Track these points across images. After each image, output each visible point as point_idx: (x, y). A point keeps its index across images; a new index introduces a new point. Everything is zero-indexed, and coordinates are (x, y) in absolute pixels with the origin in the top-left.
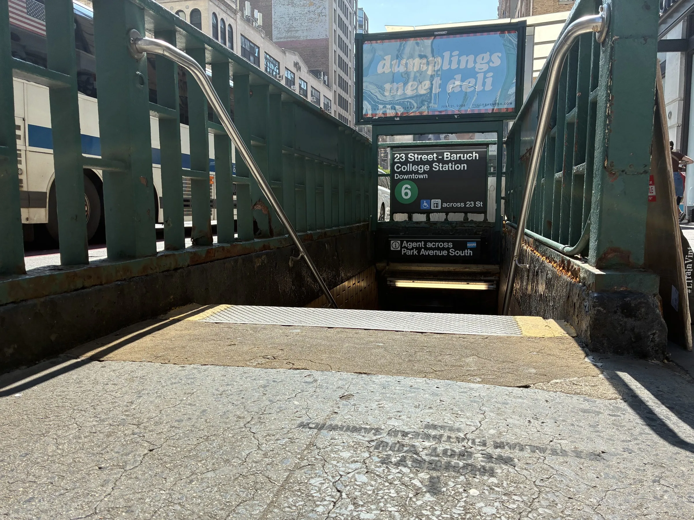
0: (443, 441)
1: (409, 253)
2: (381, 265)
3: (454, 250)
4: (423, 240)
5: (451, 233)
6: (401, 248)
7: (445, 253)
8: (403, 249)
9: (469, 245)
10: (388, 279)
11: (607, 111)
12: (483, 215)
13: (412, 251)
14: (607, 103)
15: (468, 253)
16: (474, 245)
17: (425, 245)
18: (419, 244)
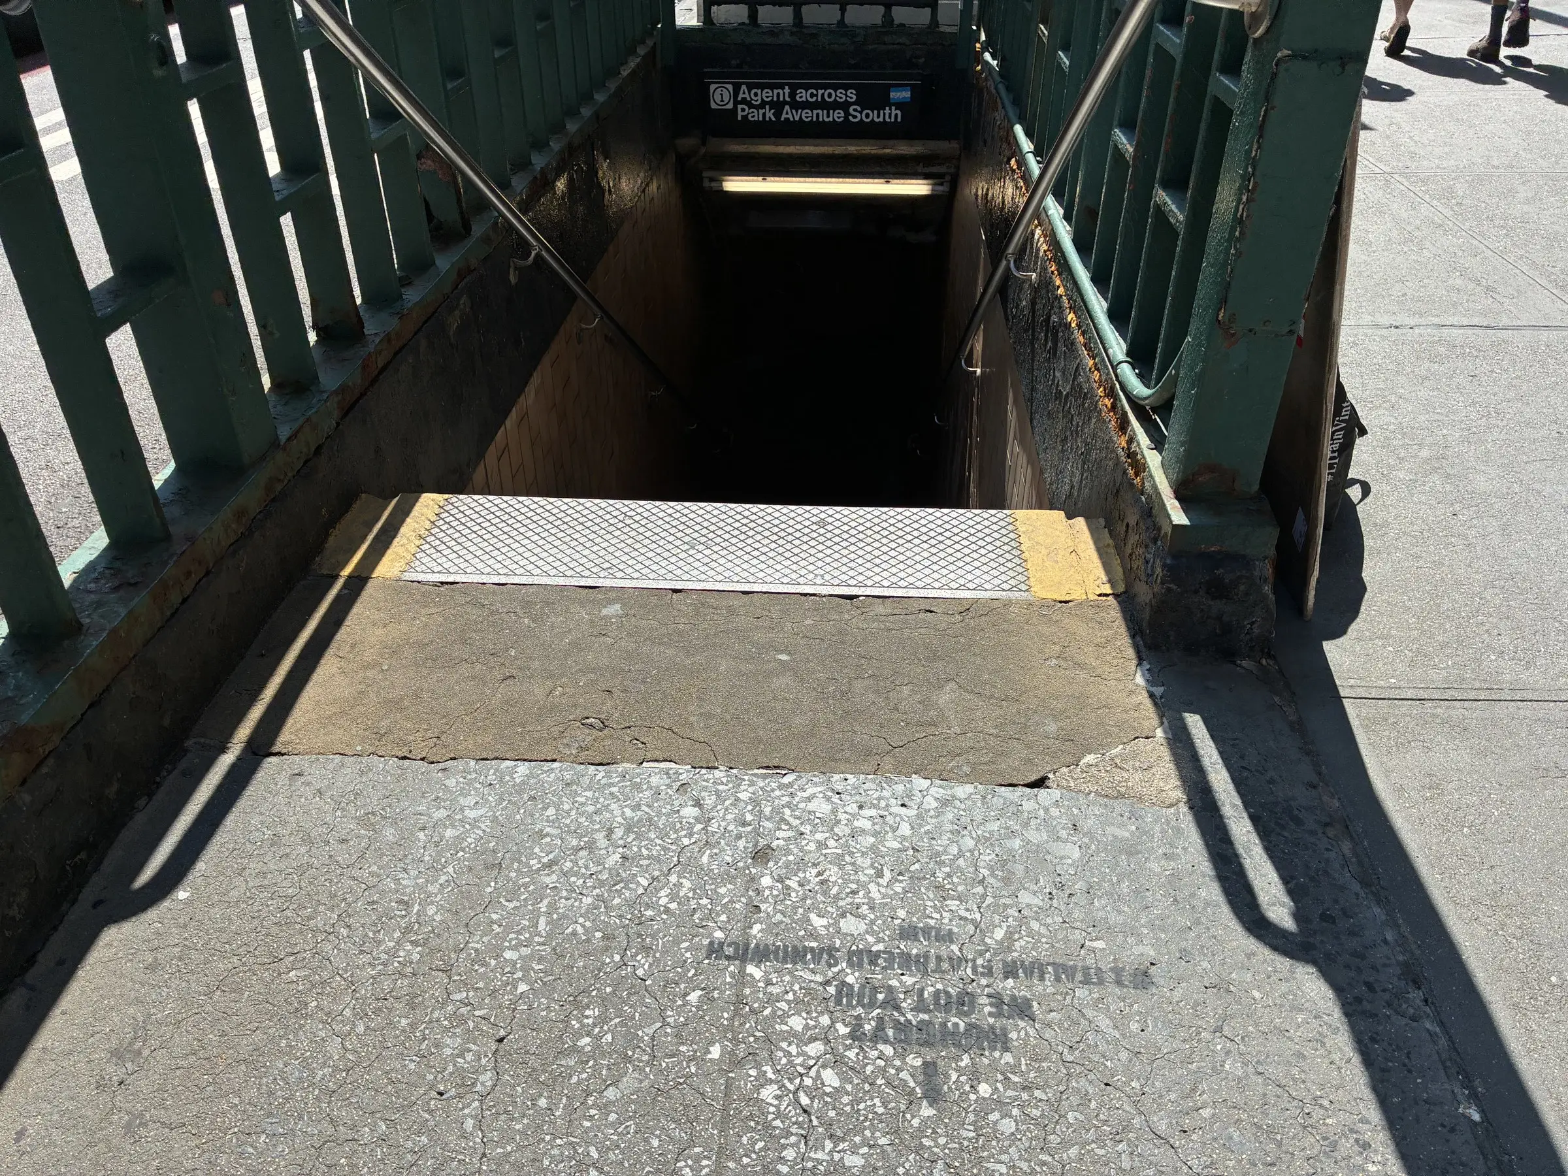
0: (932, 971)
1: (755, 116)
2: (686, 143)
3: (859, 109)
4: (787, 84)
5: (853, 62)
6: (736, 103)
7: (838, 115)
8: (740, 107)
9: (896, 95)
10: (705, 174)
11: (1241, 210)
12: (928, 10)
13: (761, 111)
14: (1241, 194)
15: (891, 114)
16: (904, 95)
17: (793, 95)
18: (778, 94)
